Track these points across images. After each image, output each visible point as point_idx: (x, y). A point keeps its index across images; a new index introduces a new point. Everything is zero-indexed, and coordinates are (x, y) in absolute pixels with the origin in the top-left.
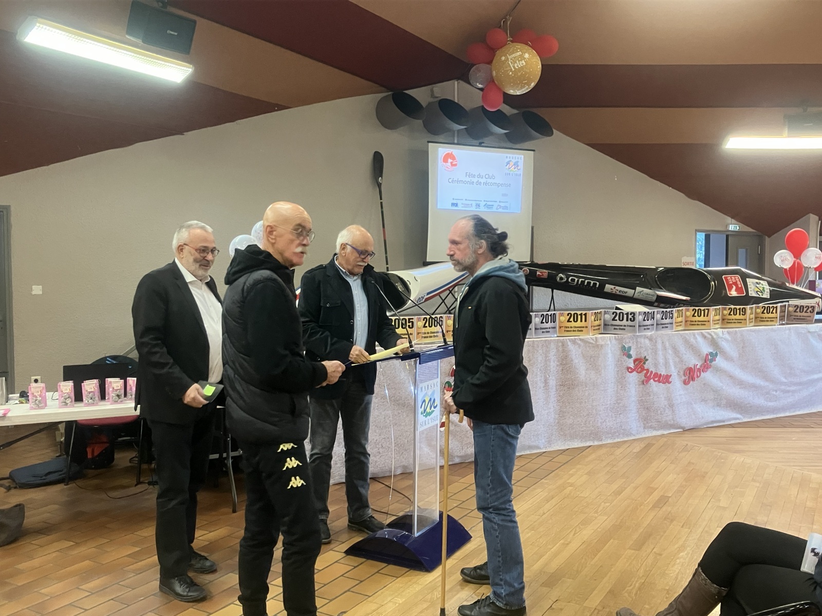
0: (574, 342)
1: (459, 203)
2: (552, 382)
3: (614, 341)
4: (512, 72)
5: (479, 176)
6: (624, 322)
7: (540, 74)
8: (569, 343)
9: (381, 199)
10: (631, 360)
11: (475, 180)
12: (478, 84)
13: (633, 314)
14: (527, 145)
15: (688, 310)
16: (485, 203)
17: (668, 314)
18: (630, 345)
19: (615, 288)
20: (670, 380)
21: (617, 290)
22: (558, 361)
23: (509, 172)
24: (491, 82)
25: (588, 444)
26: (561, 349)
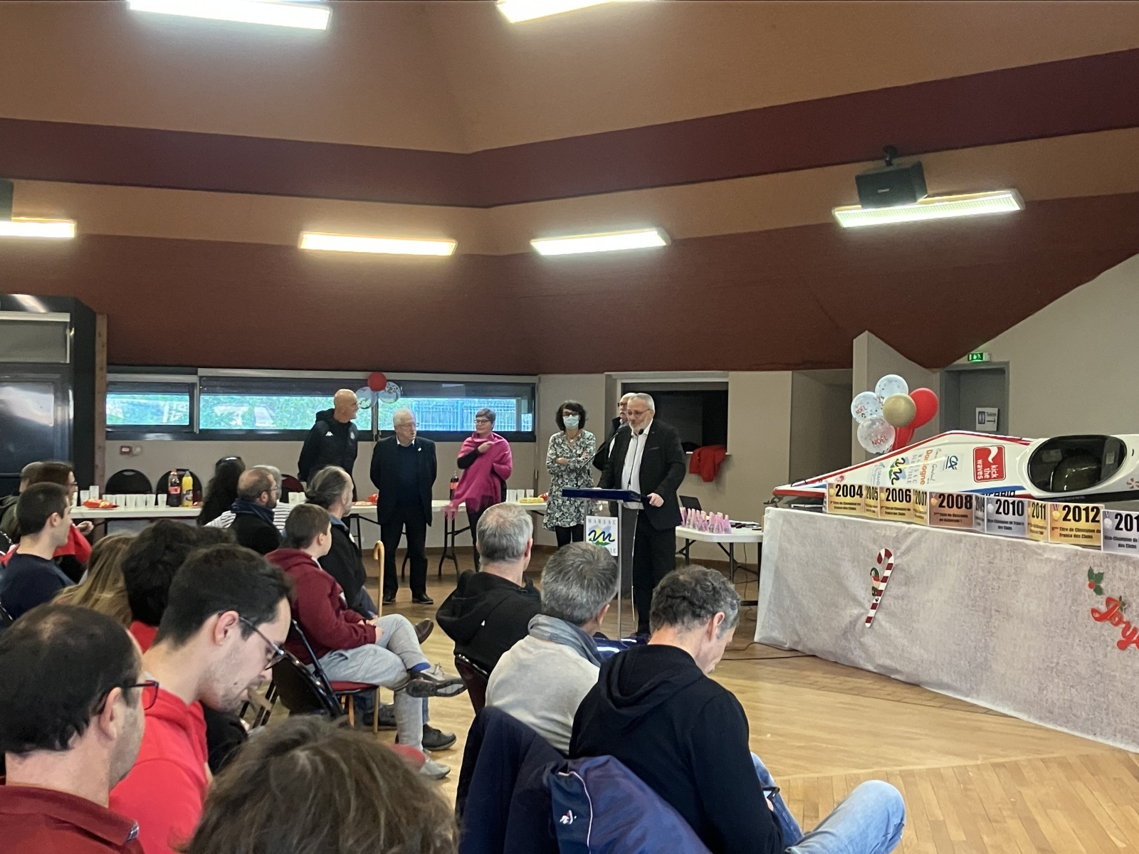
3: (1076, 559)
10: (1102, 599)
18: (1101, 571)
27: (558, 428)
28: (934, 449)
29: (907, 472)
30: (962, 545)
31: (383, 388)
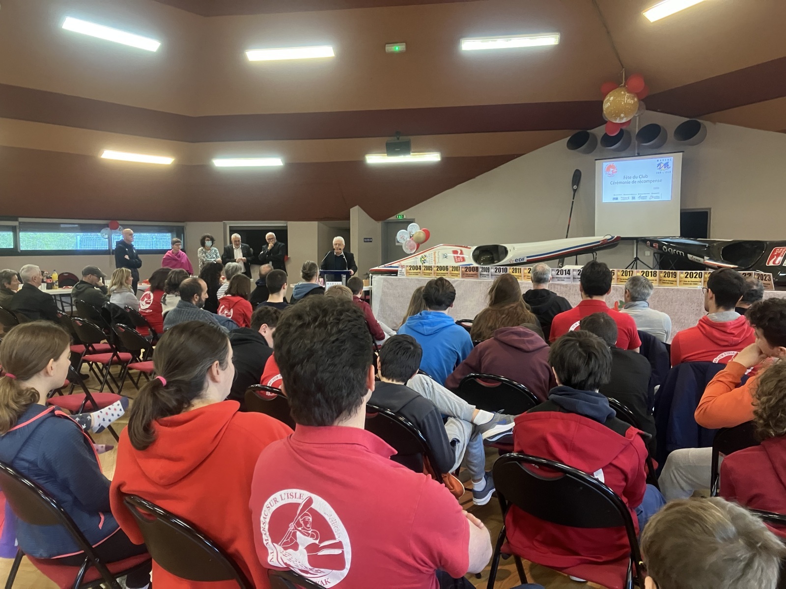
1: (618, 196)
5: (635, 177)
9: (573, 199)
11: (631, 180)
16: (640, 195)
19: (693, 257)
23: (660, 171)
27: (201, 246)
28: (437, 251)
29: (427, 259)
30: (482, 284)
31: (116, 228)
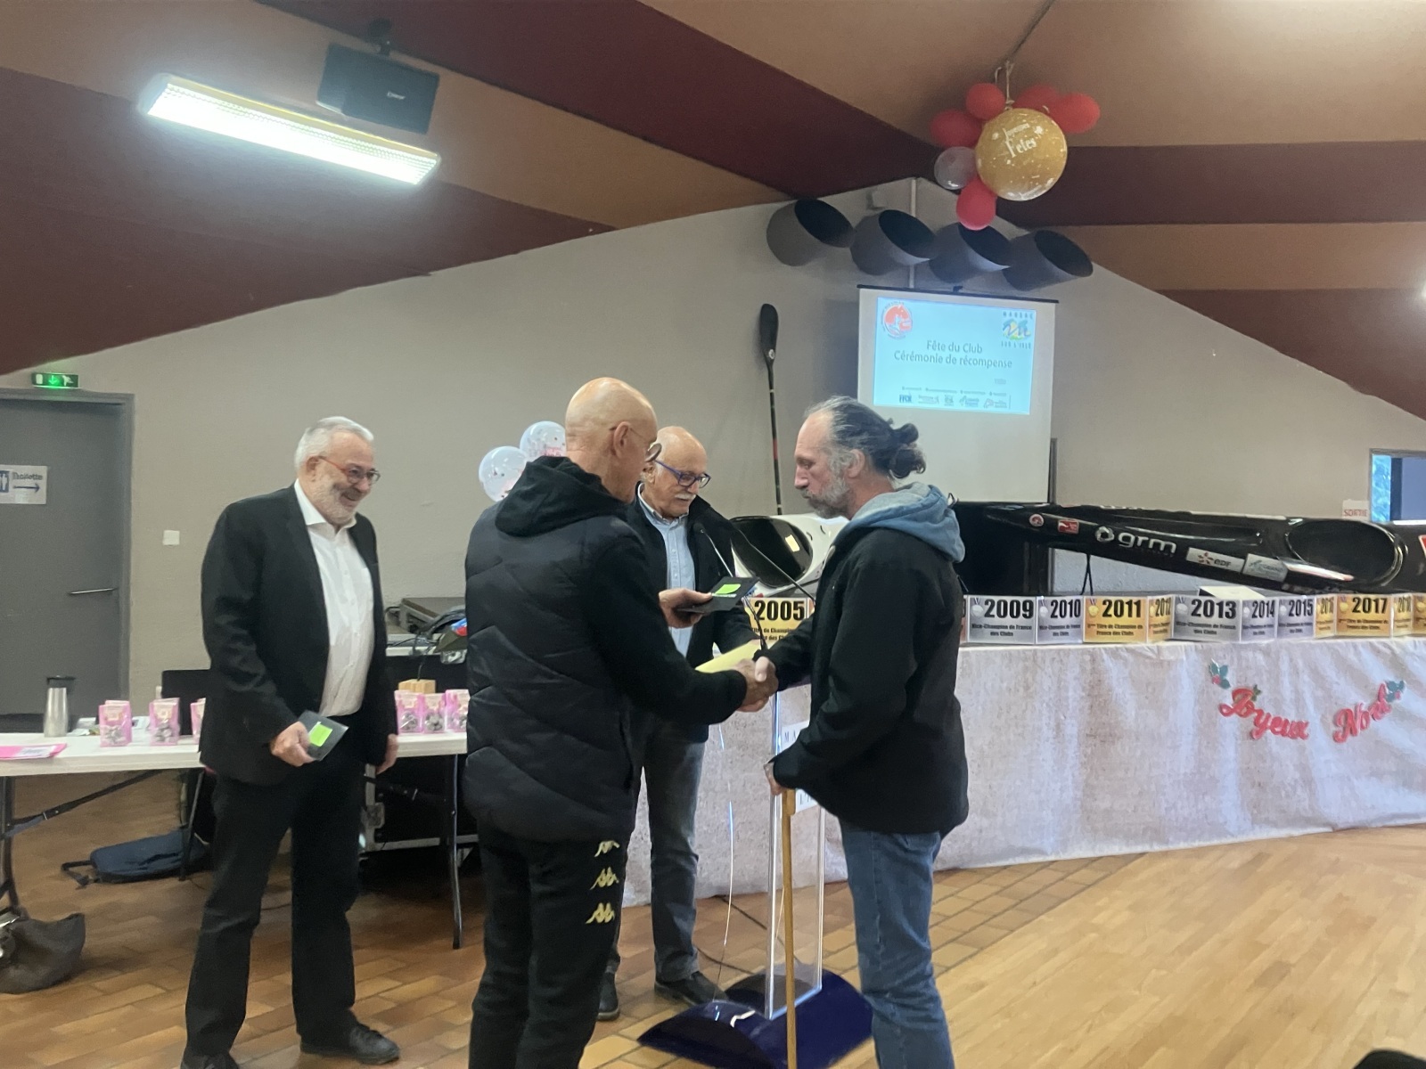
0: (1114, 654)
1: (914, 394)
2: (1072, 728)
3: (1193, 656)
4: (1012, 159)
5: (953, 347)
6: (1215, 619)
7: (1064, 162)
8: (1105, 656)
9: (771, 387)
10: (1228, 692)
11: (945, 354)
12: (950, 183)
13: (1233, 604)
14: (1045, 291)
15: (1344, 600)
16: (964, 395)
17: (1303, 605)
18: (1226, 663)
19: (1206, 555)
20: (1306, 732)
21: (1211, 559)
22: (1084, 690)
23: (1008, 340)
24: (974, 182)
25: (1139, 849)
26: (1089, 667)
